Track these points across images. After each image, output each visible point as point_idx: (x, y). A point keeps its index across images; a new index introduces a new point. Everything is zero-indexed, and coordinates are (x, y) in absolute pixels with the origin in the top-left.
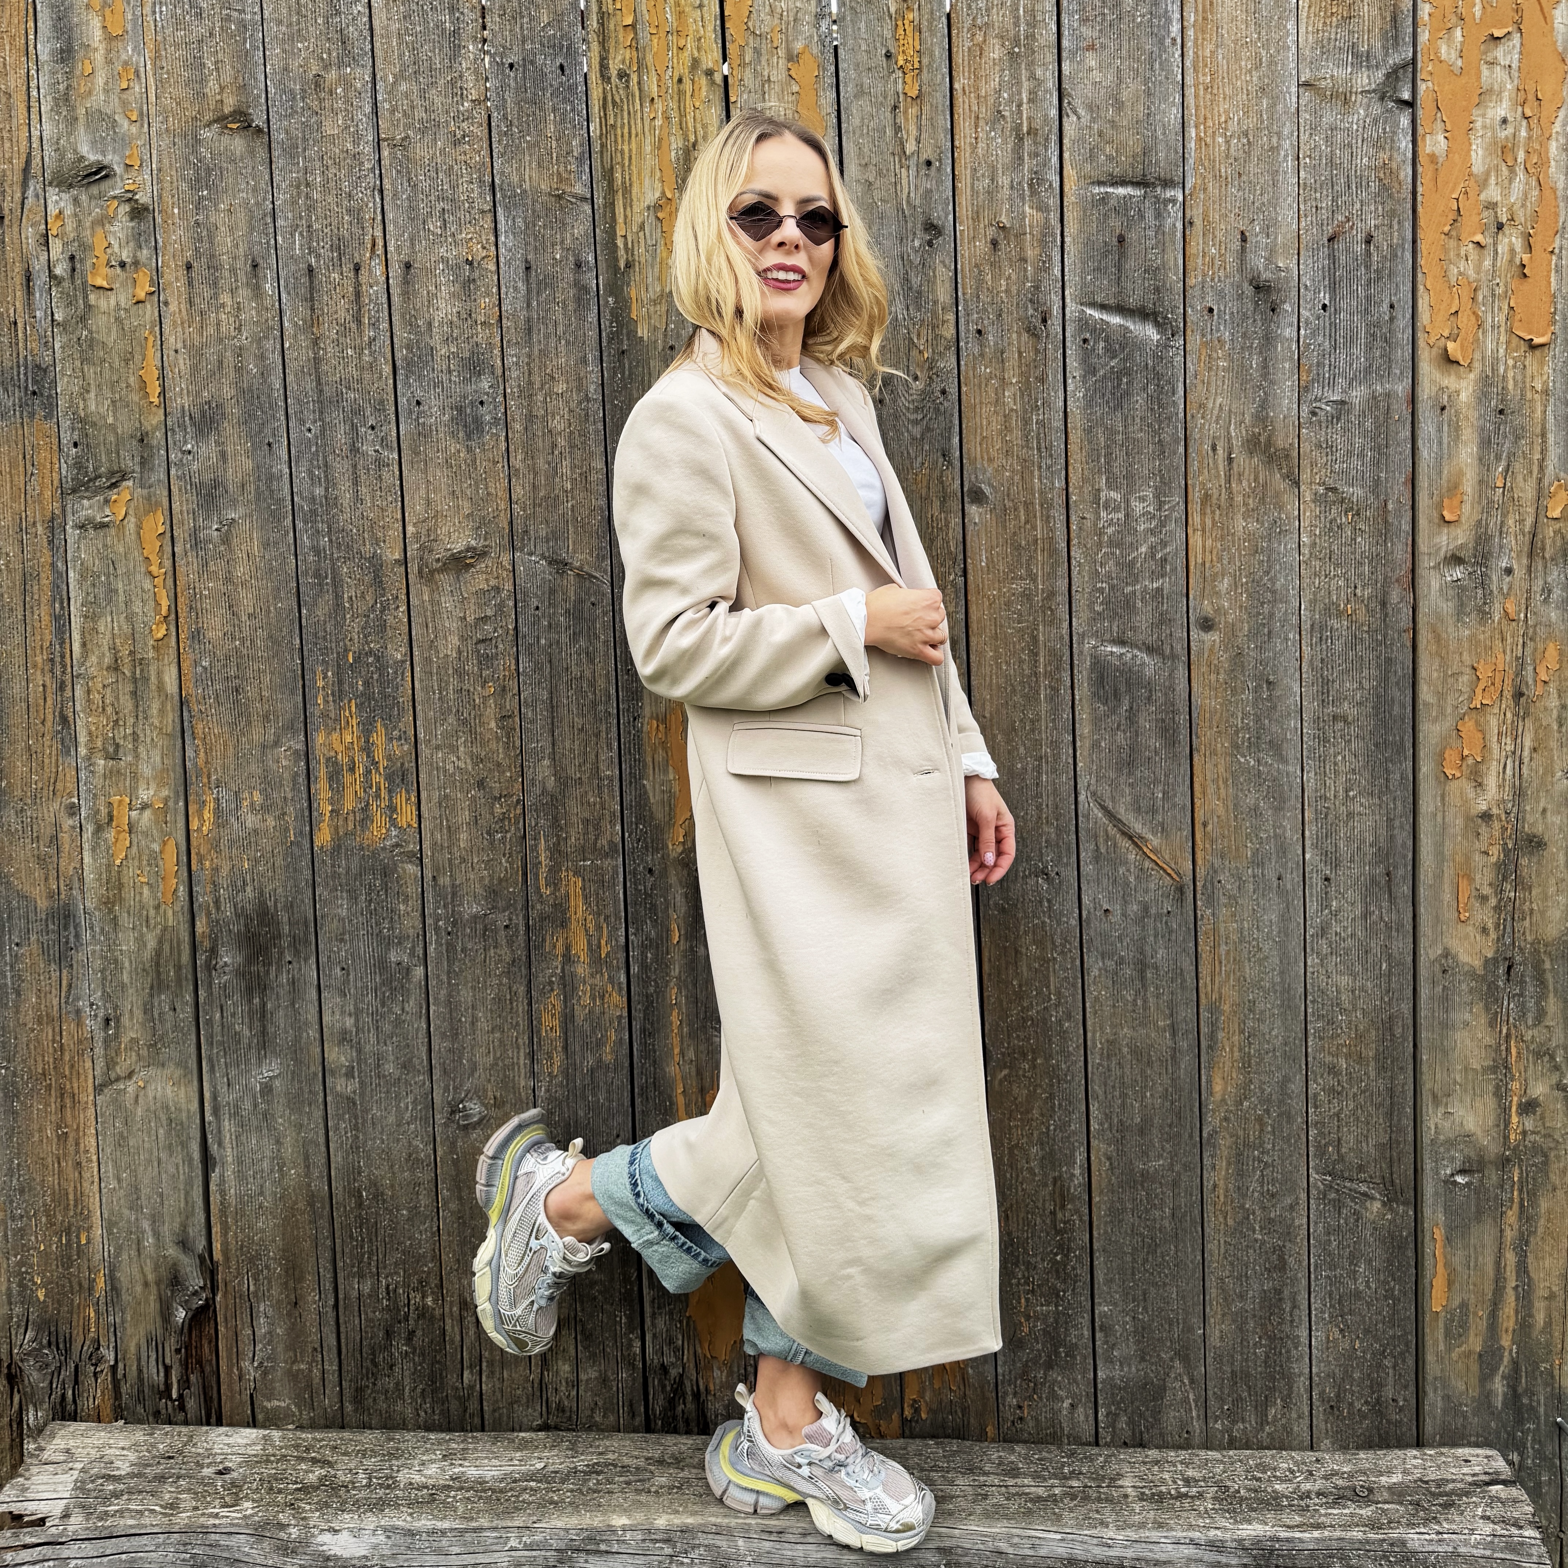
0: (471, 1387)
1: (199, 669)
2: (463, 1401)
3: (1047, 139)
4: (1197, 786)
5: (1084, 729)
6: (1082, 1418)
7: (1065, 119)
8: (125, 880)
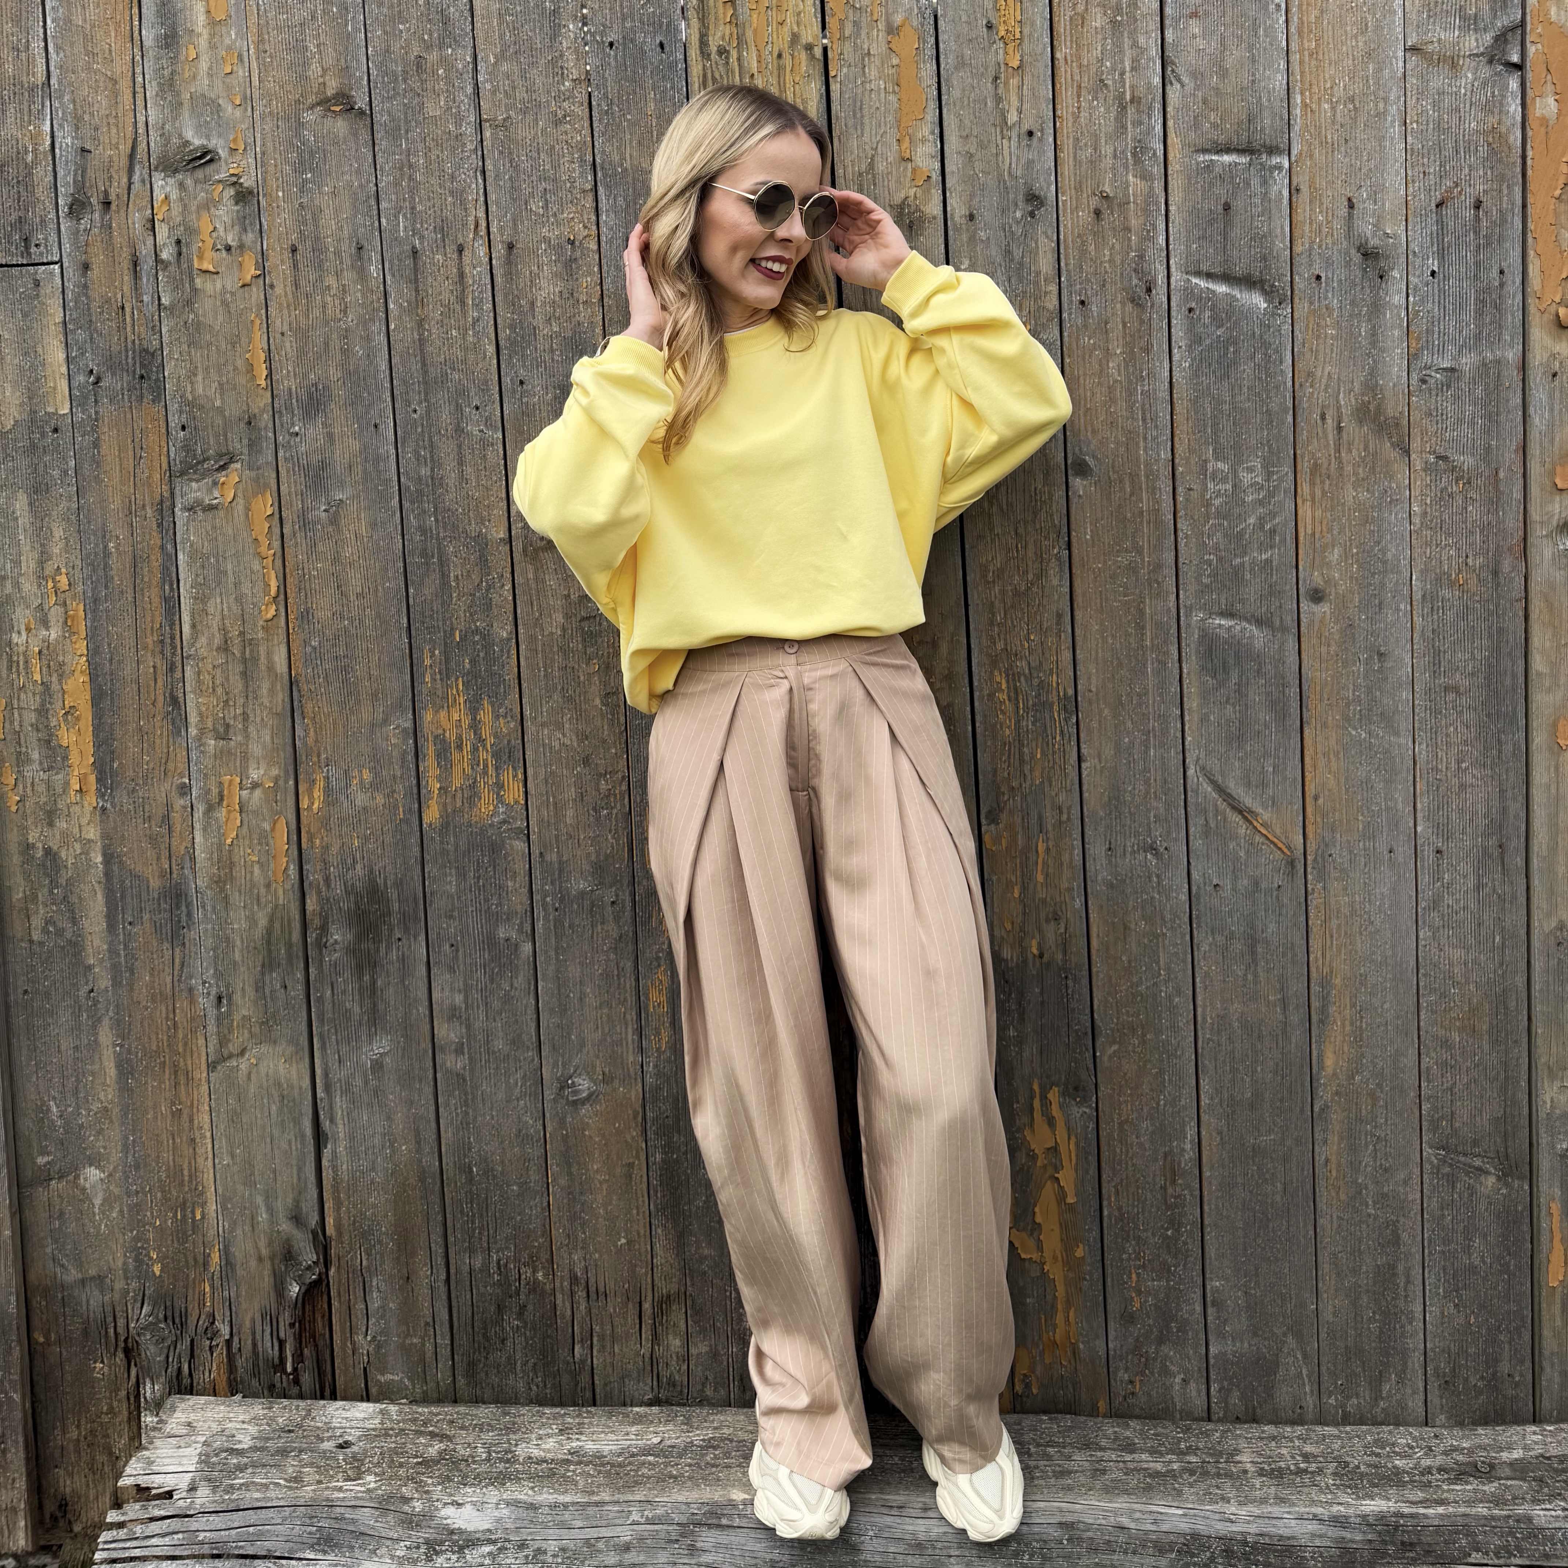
0: (583, 1362)
1: (309, 649)
2: (575, 1375)
3: (1150, 108)
4: (1307, 760)
5: (1192, 703)
6: (1194, 1394)
7: (1168, 87)
8: (236, 859)
